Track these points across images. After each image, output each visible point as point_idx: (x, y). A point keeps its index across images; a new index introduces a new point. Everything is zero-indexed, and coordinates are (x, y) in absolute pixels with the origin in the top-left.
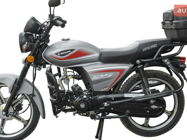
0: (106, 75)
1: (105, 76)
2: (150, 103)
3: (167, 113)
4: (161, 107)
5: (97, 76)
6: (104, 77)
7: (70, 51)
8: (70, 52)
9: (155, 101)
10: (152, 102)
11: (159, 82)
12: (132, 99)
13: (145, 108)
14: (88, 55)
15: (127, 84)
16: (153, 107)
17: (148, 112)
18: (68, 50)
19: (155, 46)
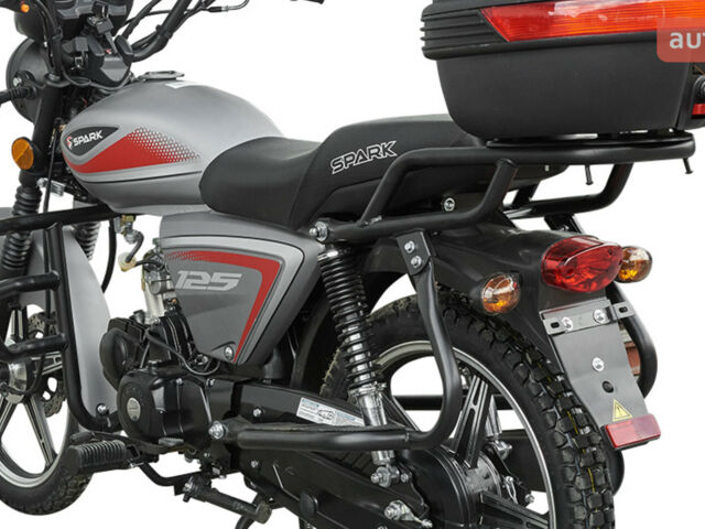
0: (217, 277)
1: (213, 280)
5: (189, 277)
6: (211, 284)
7: (98, 135)
8: (100, 140)
9: (405, 478)
14: (162, 163)
18: (95, 129)
19: (385, 150)
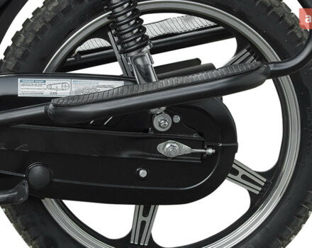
2: (154, 129)
3: (246, 178)
4: (210, 151)
9: (177, 119)
10: (162, 122)
11: (212, 24)
12: (51, 106)
13: (125, 155)
15: (38, 27)
16: (170, 148)
17: (143, 173)
